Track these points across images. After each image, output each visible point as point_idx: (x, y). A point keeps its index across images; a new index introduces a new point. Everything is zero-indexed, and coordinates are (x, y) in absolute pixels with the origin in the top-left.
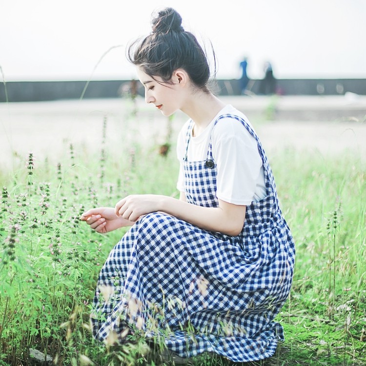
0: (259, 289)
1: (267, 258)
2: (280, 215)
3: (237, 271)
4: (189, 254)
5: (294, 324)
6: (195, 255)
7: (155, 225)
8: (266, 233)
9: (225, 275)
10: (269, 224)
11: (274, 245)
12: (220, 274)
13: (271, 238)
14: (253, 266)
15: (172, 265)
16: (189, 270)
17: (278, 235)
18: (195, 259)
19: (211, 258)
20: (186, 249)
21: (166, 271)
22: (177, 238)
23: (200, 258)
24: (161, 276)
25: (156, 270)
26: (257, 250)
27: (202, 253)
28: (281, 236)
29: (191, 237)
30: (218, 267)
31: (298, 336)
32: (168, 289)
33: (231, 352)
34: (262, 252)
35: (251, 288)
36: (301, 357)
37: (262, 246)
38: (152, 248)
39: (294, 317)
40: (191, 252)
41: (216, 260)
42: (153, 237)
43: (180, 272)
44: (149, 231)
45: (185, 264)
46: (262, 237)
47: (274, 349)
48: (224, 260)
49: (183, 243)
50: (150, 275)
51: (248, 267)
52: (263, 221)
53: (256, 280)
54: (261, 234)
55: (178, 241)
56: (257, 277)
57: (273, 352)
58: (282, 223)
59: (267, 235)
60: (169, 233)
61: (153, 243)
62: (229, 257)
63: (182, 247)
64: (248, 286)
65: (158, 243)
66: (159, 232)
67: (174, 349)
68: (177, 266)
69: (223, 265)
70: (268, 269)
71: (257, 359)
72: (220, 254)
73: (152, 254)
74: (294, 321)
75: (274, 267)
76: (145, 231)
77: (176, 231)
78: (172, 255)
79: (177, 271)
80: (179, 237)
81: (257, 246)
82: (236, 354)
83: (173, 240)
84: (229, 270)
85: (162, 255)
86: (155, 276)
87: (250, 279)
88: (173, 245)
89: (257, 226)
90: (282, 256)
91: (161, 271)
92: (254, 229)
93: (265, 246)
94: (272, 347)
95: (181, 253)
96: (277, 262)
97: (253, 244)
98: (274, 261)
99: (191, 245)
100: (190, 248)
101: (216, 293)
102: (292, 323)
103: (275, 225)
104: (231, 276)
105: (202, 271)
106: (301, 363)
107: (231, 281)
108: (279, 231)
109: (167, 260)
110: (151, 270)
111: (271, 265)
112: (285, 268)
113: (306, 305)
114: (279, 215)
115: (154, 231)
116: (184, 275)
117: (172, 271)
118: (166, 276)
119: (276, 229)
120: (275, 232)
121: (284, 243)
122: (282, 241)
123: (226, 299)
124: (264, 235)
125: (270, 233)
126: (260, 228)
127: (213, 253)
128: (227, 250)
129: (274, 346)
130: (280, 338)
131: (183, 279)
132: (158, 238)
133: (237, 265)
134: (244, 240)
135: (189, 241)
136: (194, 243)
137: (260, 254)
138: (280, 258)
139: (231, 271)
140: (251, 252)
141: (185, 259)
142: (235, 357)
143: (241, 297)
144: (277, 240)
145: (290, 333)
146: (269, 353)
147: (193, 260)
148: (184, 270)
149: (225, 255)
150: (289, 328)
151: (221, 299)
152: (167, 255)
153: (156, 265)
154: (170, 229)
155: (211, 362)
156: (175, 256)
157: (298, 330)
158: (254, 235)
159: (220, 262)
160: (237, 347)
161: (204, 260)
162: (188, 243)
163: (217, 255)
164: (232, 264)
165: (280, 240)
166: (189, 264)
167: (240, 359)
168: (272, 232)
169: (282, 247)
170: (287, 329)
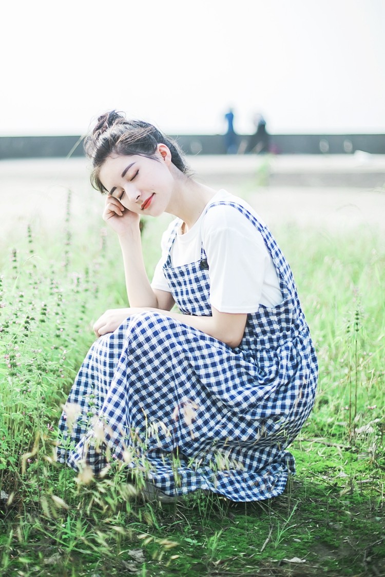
0: (272, 415)
1: (286, 378)
2: (303, 320)
3: (247, 393)
4: (190, 366)
5: (305, 451)
6: (198, 368)
7: (151, 325)
8: (285, 345)
9: (232, 397)
10: (289, 333)
11: (295, 360)
12: (226, 396)
13: (291, 350)
14: (268, 388)
15: (167, 377)
16: (188, 385)
17: (299, 347)
18: (197, 372)
19: (216, 374)
20: (187, 358)
21: (159, 383)
22: (177, 344)
23: (202, 372)
24: (151, 388)
25: (146, 381)
26: (274, 368)
27: (206, 366)
28: (304, 348)
29: (194, 345)
30: (223, 387)
31: (312, 467)
32: (159, 405)
33: (230, 488)
34: (281, 371)
35: (263, 415)
36: (317, 494)
37: (280, 363)
38: (145, 353)
39: (305, 442)
40: (193, 363)
41: (222, 377)
42: (148, 340)
43: (176, 386)
44: (143, 331)
45: (183, 377)
46: (281, 351)
47: (283, 486)
48: (233, 378)
49: (184, 351)
50: (139, 385)
51: (261, 388)
52: (281, 330)
53: (270, 404)
54: (280, 346)
55: (178, 348)
56: (271, 400)
57: (282, 490)
58: (305, 331)
59: (287, 348)
60: (168, 337)
61: (146, 347)
62: (240, 375)
63: (182, 356)
64: (259, 411)
65: (153, 348)
66: (156, 334)
67: (159, 485)
68: (173, 378)
69: (230, 384)
70: (285, 391)
71: (262, 498)
72: (227, 370)
73: (144, 360)
74: (306, 447)
75: (293, 388)
76: (138, 331)
77: (176, 335)
78: (169, 364)
79: (172, 384)
80: (180, 343)
81: (274, 362)
82: (236, 491)
83: (172, 345)
84: (237, 391)
85: (156, 363)
86: (145, 387)
87: (262, 403)
88: (171, 352)
89: (274, 337)
90: (304, 374)
91: (153, 382)
92: (271, 340)
93: (284, 362)
94: (280, 483)
95: (180, 363)
96: (297, 383)
97: (270, 359)
98: (294, 380)
99: (194, 354)
100: (192, 358)
101: (219, 417)
102: (303, 450)
103: (296, 333)
104: (239, 398)
105: (203, 388)
106: (316, 501)
107: (238, 404)
108: (302, 342)
109: (162, 370)
110: (140, 379)
111: (290, 386)
112: (306, 389)
113: (320, 426)
114: (301, 321)
115: (149, 332)
116: (180, 390)
117: (166, 383)
118: (158, 389)
119: (298, 339)
120: (297, 343)
121: (306, 357)
122: (305, 355)
123: (230, 426)
124: (283, 348)
125: (290, 344)
126: (278, 339)
127: (219, 368)
128: (238, 366)
129: (283, 481)
130: (290, 471)
131: (179, 395)
132: (154, 341)
133: (248, 386)
134: (259, 355)
135: (192, 350)
136: (197, 353)
137: (277, 372)
138: (301, 377)
139: (240, 393)
140: (266, 370)
141: (184, 370)
142: (236, 495)
143: (249, 424)
144: (298, 354)
145: (301, 462)
146: (278, 491)
147: (194, 373)
148: (182, 384)
149: (235, 372)
150: (300, 455)
151: (224, 426)
152: (163, 363)
153: (148, 374)
154: (170, 331)
155: (206, 502)
156: (173, 366)
157: (311, 459)
158: (271, 348)
159: (226, 380)
160: (238, 482)
161: (208, 376)
162: (191, 352)
163: (224, 371)
164: (242, 384)
165: (302, 353)
166: (189, 378)
167: (242, 498)
168: (293, 343)
169: (304, 362)
170: (298, 456)
